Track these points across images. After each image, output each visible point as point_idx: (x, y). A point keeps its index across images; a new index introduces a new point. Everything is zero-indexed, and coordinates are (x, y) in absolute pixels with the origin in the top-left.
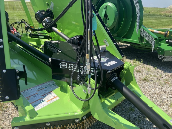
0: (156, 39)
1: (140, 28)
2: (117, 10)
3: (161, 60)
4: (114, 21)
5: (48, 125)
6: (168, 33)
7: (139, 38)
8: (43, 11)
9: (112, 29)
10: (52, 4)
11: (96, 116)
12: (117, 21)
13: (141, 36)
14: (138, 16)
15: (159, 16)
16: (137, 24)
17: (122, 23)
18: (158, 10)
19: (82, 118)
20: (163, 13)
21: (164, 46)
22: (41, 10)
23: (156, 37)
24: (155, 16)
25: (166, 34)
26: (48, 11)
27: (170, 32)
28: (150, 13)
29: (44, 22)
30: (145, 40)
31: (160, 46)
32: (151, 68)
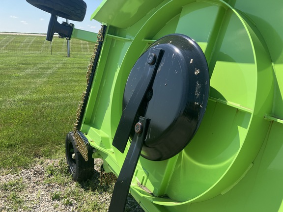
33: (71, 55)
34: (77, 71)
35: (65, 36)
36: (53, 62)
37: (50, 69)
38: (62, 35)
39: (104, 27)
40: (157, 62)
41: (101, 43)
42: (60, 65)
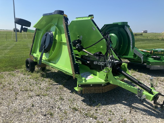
0: (144, 55)
1: (133, 48)
2: (118, 38)
3: (149, 69)
4: (116, 45)
5: (92, 85)
6: (152, 51)
7: (133, 55)
8: (76, 40)
9: (116, 50)
10: (81, 37)
11: (111, 82)
12: (118, 44)
13: (134, 54)
14: (131, 41)
15: (156, 41)
16: (131, 46)
17: (122, 45)
18: (156, 35)
19: (105, 84)
20: (160, 38)
21: (151, 60)
22: (75, 40)
23: (143, 53)
24: (152, 40)
25: (151, 52)
26: (78, 40)
27: (153, 51)
28: (149, 38)
29: (77, 46)
30: (137, 56)
31: (148, 60)
32: (143, 74)
33: (18, 41)
34: (23, 47)
35: (25, 31)
36: (9, 44)
37: (9, 47)
38: (24, 31)
39: (36, 29)
40: (46, 35)
41: (36, 33)
42: (14, 45)
